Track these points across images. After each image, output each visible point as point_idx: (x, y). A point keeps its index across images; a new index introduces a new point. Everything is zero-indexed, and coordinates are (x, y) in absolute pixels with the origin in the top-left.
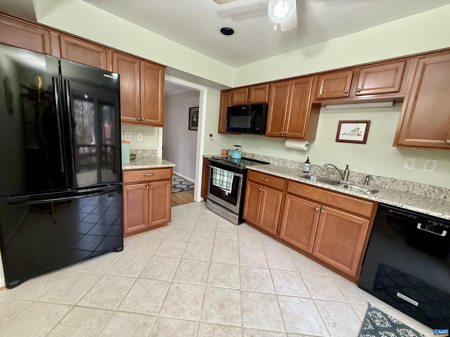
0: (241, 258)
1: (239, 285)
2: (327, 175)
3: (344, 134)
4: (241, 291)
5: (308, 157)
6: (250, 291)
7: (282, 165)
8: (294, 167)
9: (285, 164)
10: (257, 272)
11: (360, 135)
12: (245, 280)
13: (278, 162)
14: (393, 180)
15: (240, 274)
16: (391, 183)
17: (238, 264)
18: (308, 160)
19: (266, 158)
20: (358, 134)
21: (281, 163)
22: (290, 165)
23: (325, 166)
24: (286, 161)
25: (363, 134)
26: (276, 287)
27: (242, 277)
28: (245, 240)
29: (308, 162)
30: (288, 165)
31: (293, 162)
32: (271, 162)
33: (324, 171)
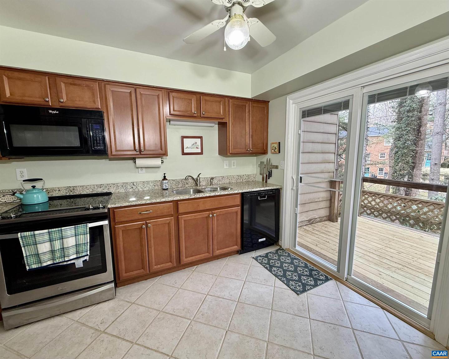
0: (182, 315)
1: (221, 330)
2: (183, 186)
3: (187, 148)
4: (228, 330)
5: (164, 174)
6: (231, 321)
7: (131, 190)
8: (147, 188)
9: (134, 187)
10: (208, 306)
11: (198, 148)
12: (216, 321)
13: (125, 188)
14: (222, 177)
15: (205, 324)
16: (222, 179)
17: (190, 321)
18: (165, 177)
19: (101, 187)
20: (197, 147)
21: (129, 187)
22: (142, 187)
23: (187, 178)
24: (135, 184)
25: (200, 147)
26: (229, 299)
27: (210, 323)
28: (153, 300)
29: (165, 178)
30: (139, 188)
31: (145, 182)
32: (112, 190)
33: (179, 184)
